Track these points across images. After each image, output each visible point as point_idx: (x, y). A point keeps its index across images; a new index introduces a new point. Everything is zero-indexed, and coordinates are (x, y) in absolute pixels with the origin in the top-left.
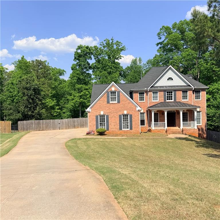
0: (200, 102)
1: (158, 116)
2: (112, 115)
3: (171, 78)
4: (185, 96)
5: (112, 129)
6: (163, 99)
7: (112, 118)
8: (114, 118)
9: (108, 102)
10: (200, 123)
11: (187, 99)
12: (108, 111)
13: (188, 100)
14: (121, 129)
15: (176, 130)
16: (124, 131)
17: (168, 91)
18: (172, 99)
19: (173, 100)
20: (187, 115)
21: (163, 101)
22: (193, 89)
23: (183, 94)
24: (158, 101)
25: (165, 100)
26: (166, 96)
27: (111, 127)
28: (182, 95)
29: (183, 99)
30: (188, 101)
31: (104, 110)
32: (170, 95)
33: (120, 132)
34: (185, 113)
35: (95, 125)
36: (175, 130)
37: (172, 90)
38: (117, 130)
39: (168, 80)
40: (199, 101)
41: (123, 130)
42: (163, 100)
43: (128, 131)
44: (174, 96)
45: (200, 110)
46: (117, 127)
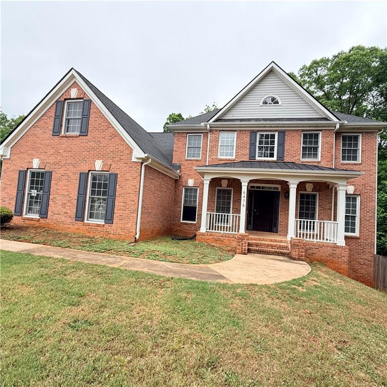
0: (356, 168)
1: (230, 199)
2: (62, 171)
3: (273, 99)
4: (310, 148)
5: (55, 217)
6: (247, 152)
7: (59, 180)
8: (65, 182)
9: (56, 132)
10: (353, 231)
11: (316, 155)
12: (52, 160)
13: (320, 160)
14: (79, 217)
15: (271, 241)
16: (89, 225)
17: (265, 133)
18: (272, 155)
19: (275, 158)
20: (314, 204)
21: (246, 158)
22: (338, 126)
23: (305, 142)
24: (234, 157)
25: (252, 156)
26: (257, 145)
27: (54, 209)
28: (302, 145)
29: (304, 155)
30: (319, 162)
31: (42, 157)
32: (267, 143)
33: (76, 226)
34: (308, 196)
35: (15, 199)
36: (266, 243)
37: (276, 131)
38: (69, 220)
39: (265, 103)
40: (356, 165)
41: (86, 221)
42: (248, 156)
43: (98, 225)
44: (278, 146)
45: (355, 190)
46: (68, 211)
